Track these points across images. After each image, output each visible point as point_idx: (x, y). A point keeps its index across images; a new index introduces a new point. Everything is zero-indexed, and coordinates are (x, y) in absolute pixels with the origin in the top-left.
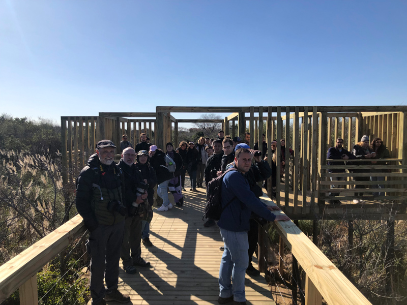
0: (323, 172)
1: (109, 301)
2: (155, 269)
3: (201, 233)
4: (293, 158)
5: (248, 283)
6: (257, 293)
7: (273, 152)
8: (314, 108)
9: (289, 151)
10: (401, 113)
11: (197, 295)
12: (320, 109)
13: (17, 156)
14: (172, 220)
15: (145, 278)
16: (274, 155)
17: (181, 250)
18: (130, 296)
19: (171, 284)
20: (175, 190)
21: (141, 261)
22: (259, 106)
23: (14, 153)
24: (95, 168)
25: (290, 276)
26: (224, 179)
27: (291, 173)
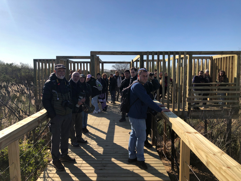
0: (190, 90)
1: (62, 162)
2: (90, 144)
3: (117, 125)
4: (172, 84)
5: (146, 151)
6: (151, 157)
7: (160, 79)
8: (184, 53)
9: (169, 79)
10: (236, 55)
11: (115, 158)
12: (188, 53)
13: (8, 86)
14: (100, 118)
15: (84, 149)
16: (161, 80)
17: (106, 134)
18: (76, 159)
19: (99, 152)
20: (102, 101)
21: (82, 140)
22: (152, 51)
23: (5, 84)
24: (54, 81)
25: (170, 154)
26: (131, 88)
27: (170, 93)
